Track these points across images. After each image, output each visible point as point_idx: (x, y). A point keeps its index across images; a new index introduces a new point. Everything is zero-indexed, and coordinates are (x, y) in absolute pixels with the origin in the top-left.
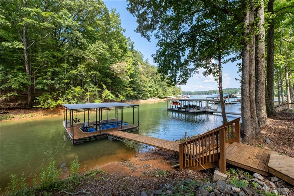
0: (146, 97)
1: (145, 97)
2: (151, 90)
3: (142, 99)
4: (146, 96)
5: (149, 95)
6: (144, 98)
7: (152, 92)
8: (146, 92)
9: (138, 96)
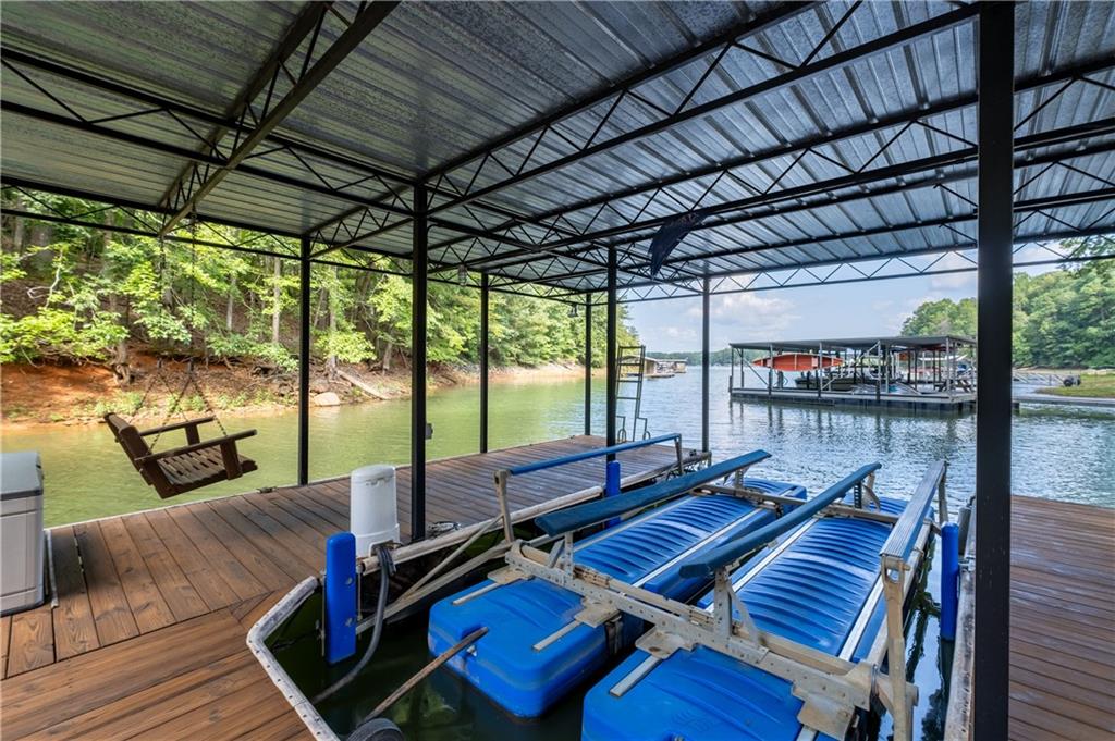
0: (535, 355)
1: (531, 355)
2: (555, 328)
3: (521, 364)
4: (536, 351)
5: (547, 349)
6: (530, 360)
7: (558, 335)
8: (538, 332)
9: (506, 350)
